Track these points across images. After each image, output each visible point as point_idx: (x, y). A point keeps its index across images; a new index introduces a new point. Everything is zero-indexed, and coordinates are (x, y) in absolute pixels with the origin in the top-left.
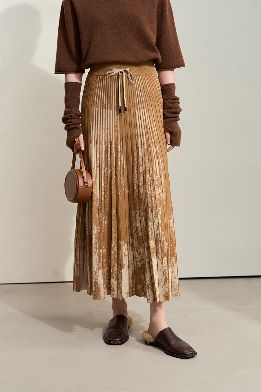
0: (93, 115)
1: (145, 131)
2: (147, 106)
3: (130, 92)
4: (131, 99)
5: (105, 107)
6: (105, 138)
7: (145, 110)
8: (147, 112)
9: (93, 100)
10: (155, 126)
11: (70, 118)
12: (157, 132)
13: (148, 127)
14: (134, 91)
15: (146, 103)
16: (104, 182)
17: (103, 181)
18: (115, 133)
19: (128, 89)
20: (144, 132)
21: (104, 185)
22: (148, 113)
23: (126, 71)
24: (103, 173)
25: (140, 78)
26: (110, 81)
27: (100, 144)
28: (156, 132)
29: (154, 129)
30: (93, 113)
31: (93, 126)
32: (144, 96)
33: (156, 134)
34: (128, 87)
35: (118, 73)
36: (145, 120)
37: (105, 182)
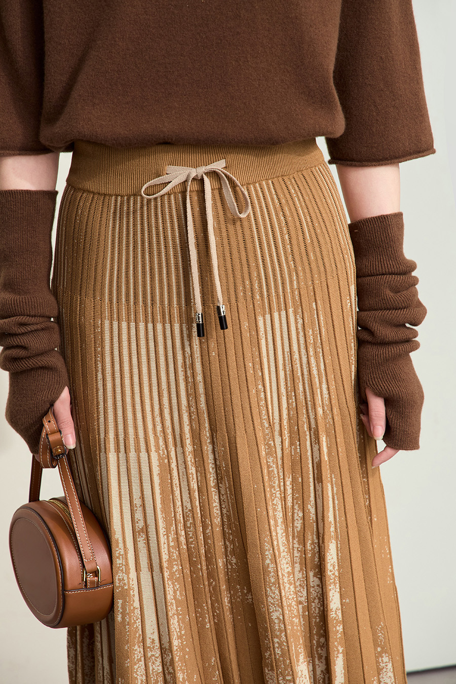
0: (103, 348)
1: (287, 389)
2: (297, 298)
3: (235, 252)
4: (239, 282)
5: (146, 317)
6: (154, 425)
7: (291, 311)
8: (296, 320)
9: (98, 294)
10: (322, 367)
11: (22, 330)
12: (328, 389)
13: (299, 374)
14: (249, 246)
15: (295, 286)
16: (170, 583)
17: (168, 579)
18: (188, 401)
19: (226, 241)
20: (283, 390)
21: (171, 593)
22: (300, 321)
23: (214, 174)
24: (163, 553)
25: (269, 188)
26: (156, 215)
27: (138, 450)
28: (324, 386)
29: (317, 380)
30: (102, 341)
31: (104, 385)
32: (287, 263)
33: (326, 396)
34: (224, 234)
35: (186, 182)
36: (287, 349)
37: (173, 584)
